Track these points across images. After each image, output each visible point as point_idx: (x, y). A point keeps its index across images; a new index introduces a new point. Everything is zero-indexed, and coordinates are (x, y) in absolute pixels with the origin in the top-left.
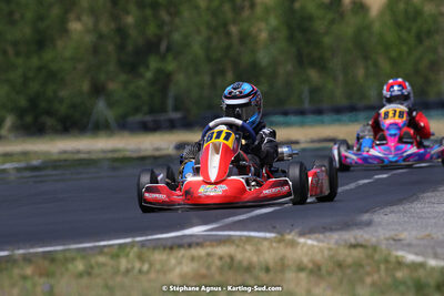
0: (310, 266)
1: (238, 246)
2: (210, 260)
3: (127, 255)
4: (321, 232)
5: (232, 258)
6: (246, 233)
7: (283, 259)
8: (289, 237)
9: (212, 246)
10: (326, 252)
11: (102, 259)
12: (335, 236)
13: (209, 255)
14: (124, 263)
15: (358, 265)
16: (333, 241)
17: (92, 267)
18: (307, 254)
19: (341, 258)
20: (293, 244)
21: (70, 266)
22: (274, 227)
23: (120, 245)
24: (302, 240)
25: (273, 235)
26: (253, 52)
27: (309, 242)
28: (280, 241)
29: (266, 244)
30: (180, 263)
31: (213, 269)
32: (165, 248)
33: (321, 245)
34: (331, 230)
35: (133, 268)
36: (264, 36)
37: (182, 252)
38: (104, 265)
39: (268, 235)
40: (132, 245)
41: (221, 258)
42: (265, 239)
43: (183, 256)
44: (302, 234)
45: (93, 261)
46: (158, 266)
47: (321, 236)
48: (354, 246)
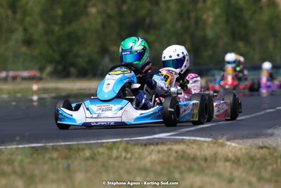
0: (233, 158)
1: (188, 145)
2: (169, 152)
3: (118, 148)
4: (241, 139)
5: (184, 152)
6: (193, 138)
7: (216, 154)
8: (220, 141)
9: (172, 145)
10: (244, 151)
11: (101, 150)
12: (250, 142)
13: (169, 149)
14: (115, 153)
15: (264, 159)
16: (248, 144)
17: (95, 155)
18: (231, 152)
19: (253, 154)
20: (223, 145)
21: (81, 153)
22: (212, 135)
23: (114, 142)
24: (229, 143)
25: (210, 139)
26: (204, 30)
27: (233, 144)
28: (215, 143)
29: (206, 144)
30: (150, 154)
31: (172, 158)
32: (141, 145)
33: (240, 146)
34: (247, 138)
35: (121, 156)
36: (211, 20)
37: (152, 147)
38: (103, 153)
39: (207, 139)
40: (121, 142)
41: (177, 152)
42: (205, 142)
43: (152, 150)
44: (228, 140)
45: (96, 151)
46: (137, 155)
47: (241, 141)
48: (261, 148)
